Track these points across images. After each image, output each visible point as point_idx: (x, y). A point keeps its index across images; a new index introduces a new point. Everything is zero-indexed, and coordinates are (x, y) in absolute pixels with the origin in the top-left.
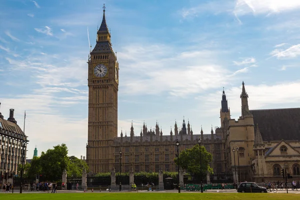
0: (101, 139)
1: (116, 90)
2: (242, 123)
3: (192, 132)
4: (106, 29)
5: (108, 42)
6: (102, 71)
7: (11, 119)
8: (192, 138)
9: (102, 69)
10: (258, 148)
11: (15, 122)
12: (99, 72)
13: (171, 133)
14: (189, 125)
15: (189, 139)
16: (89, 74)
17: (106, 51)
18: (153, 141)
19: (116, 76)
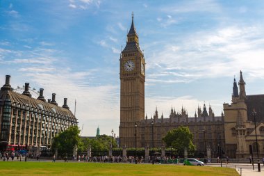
0: (130, 120)
1: (143, 81)
2: (234, 107)
3: (213, 115)
4: (134, 32)
5: (135, 43)
6: (130, 66)
7: (65, 106)
8: (213, 120)
9: (130, 64)
10: (239, 128)
11: (68, 108)
12: (128, 67)
13: (196, 115)
14: (210, 109)
15: (211, 120)
16: (121, 69)
17: (134, 50)
18: (180, 122)
19: (142, 69)
